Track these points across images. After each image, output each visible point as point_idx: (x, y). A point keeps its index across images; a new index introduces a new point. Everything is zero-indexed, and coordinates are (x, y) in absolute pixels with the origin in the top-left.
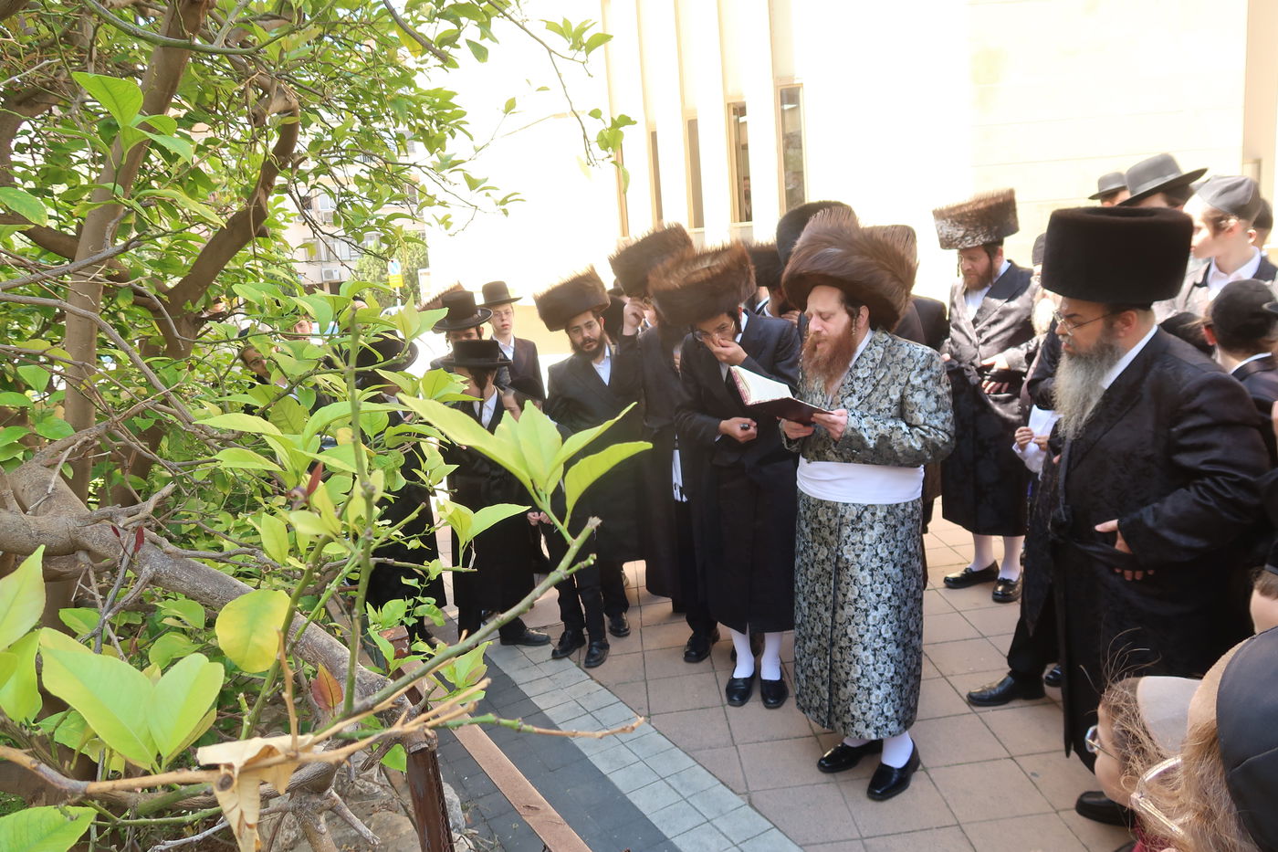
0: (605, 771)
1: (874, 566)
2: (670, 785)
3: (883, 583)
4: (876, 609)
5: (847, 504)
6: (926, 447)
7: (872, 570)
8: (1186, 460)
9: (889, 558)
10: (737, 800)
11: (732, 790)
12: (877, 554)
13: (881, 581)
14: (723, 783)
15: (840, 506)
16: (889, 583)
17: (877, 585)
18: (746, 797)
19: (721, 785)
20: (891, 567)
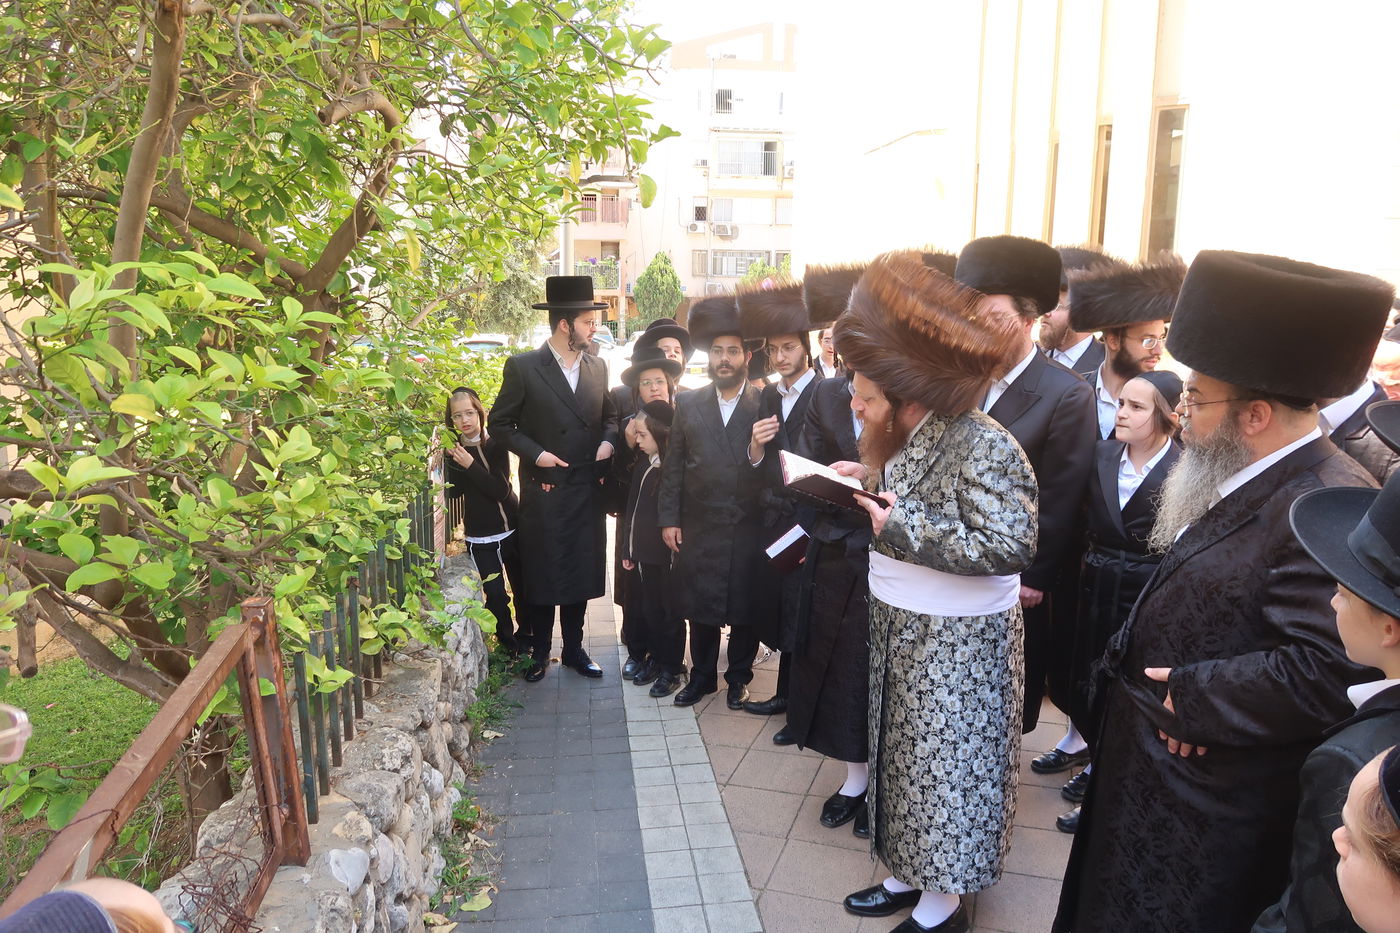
0: (642, 825)
1: (965, 689)
2: (693, 857)
3: (976, 710)
4: (967, 740)
5: (897, 610)
6: (987, 557)
7: (963, 694)
8: (1277, 615)
9: (985, 679)
10: (746, 892)
11: (749, 882)
12: (970, 674)
13: (974, 707)
14: (746, 873)
15: (891, 610)
16: (983, 709)
17: (969, 712)
18: (758, 893)
19: (743, 874)
20: (988, 691)
